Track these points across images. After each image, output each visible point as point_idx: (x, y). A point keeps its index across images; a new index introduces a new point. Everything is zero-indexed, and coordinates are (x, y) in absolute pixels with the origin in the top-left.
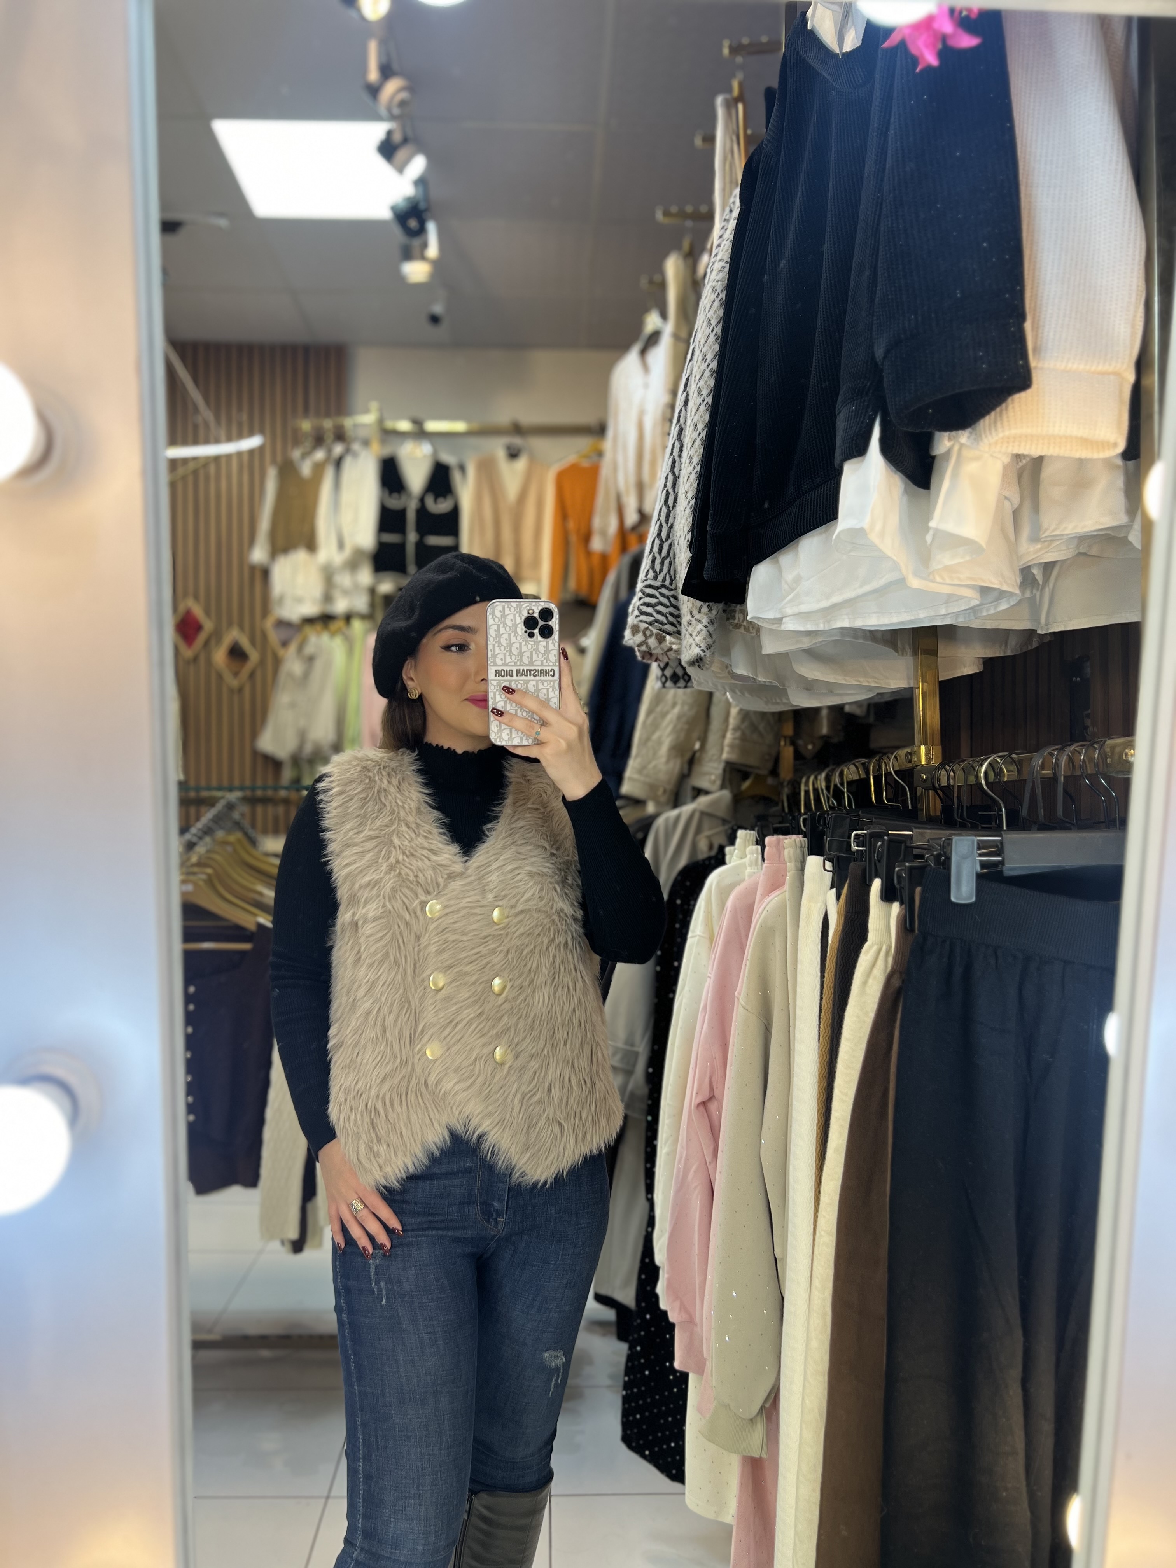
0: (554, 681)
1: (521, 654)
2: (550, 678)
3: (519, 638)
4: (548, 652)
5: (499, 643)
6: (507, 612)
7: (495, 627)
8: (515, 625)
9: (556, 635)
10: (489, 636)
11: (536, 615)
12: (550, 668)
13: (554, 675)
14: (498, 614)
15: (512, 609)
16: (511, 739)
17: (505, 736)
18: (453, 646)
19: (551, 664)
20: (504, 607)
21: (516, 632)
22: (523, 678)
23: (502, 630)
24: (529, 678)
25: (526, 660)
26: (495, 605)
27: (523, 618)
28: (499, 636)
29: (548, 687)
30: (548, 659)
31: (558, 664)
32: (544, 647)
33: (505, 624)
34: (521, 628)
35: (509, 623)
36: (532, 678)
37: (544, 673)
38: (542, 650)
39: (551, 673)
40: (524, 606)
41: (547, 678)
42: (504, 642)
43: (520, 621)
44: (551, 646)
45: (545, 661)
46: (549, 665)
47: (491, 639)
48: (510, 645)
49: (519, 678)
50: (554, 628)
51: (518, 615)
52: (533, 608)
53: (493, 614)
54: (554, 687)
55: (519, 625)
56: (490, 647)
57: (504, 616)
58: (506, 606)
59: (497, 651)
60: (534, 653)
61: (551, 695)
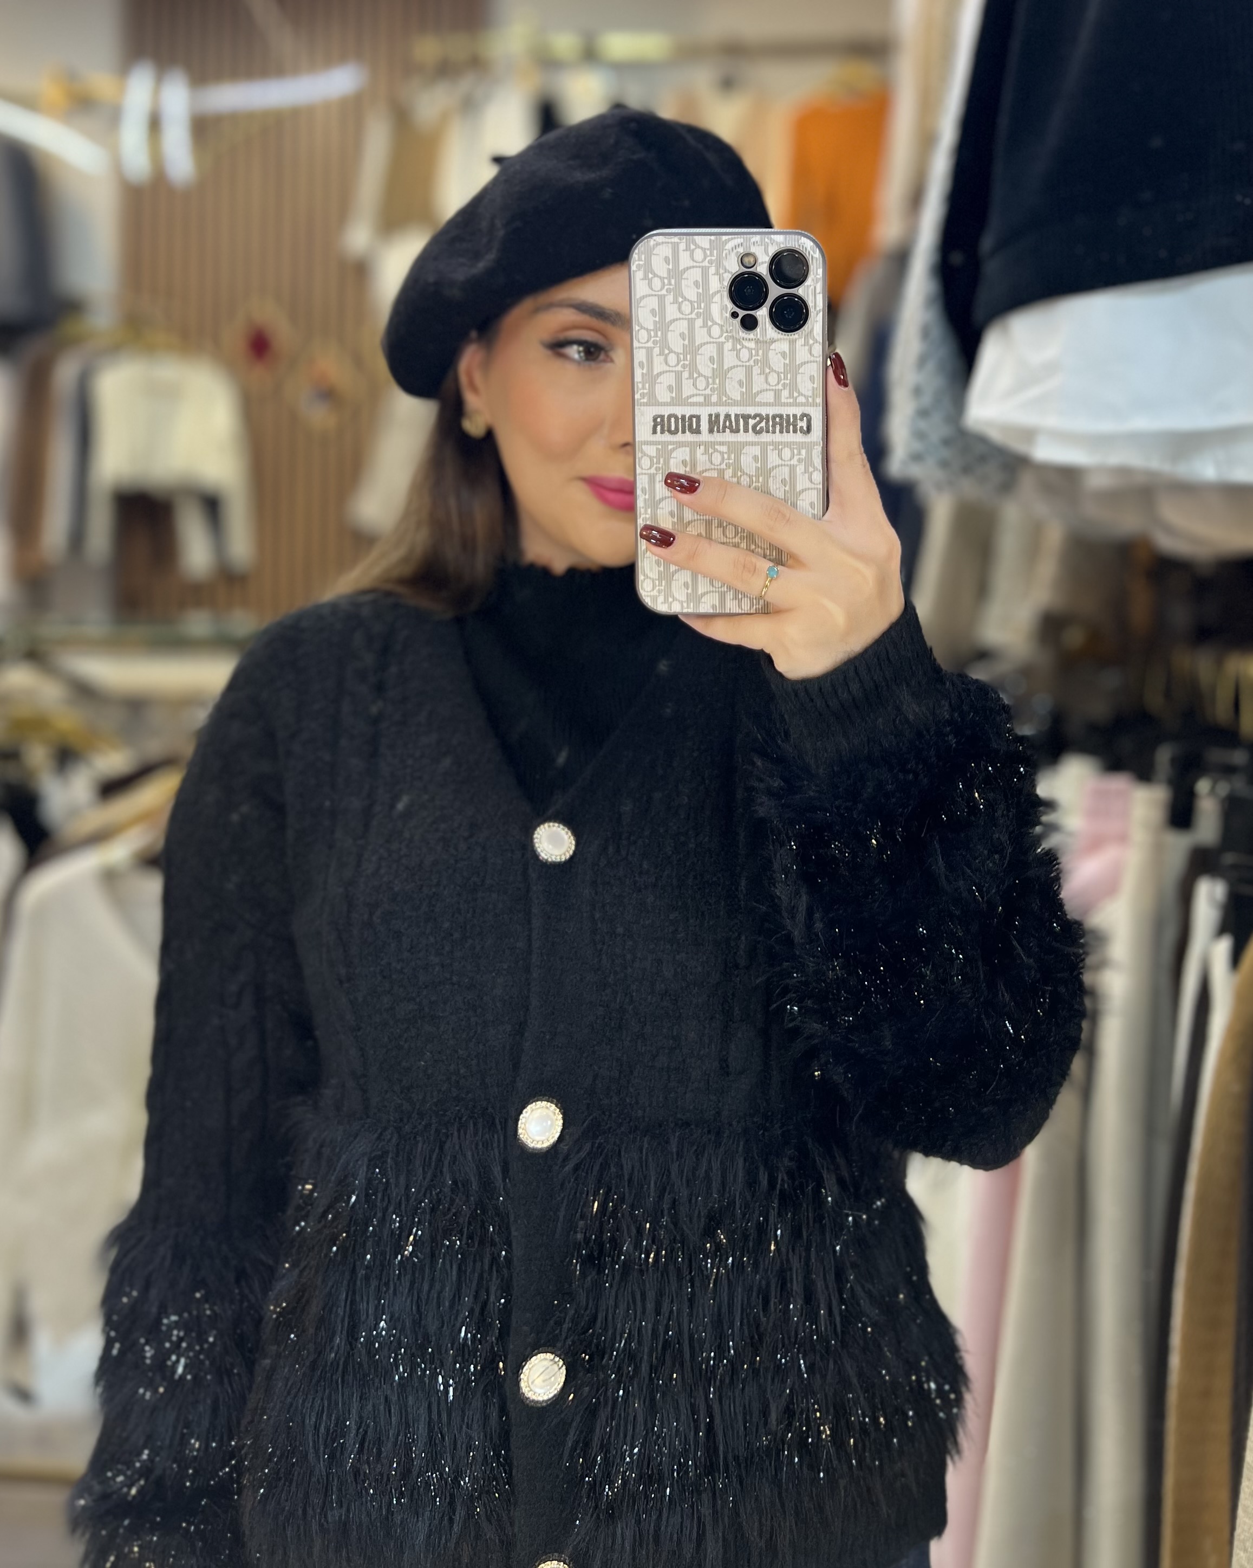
0: (809, 447)
1: (721, 373)
2: (799, 437)
3: (716, 331)
4: (793, 369)
5: (664, 345)
6: (685, 260)
7: (653, 303)
8: (705, 297)
9: (816, 323)
11: (763, 269)
12: (798, 411)
13: (809, 430)
14: (660, 267)
15: (699, 255)
17: (680, 591)
18: (572, 343)
19: (801, 399)
20: (675, 247)
21: (707, 316)
22: (728, 436)
23: (671, 312)
24: (741, 437)
25: (735, 392)
27: (728, 278)
28: (663, 326)
29: (794, 462)
30: (793, 387)
32: (784, 355)
33: (677, 292)
34: (722, 305)
35: (691, 293)
36: (751, 437)
37: (785, 423)
38: (777, 362)
39: (804, 424)
40: (728, 246)
42: (676, 343)
43: (719, 285)
44: (802, 354)
45: (785, 393)
46: (795, 404)
47: (643, 335)
48: (692, 349)
49: (718, 437)
50: (810, 304)
52: (753, 250)
53: (648, 268)
54: (808, 462)
55: (717, 298)
56: (640, 356)
57: (676, 274)
58: (682, 246)
59: (658, 366)
60: (756, 370)
61: (802, 482)
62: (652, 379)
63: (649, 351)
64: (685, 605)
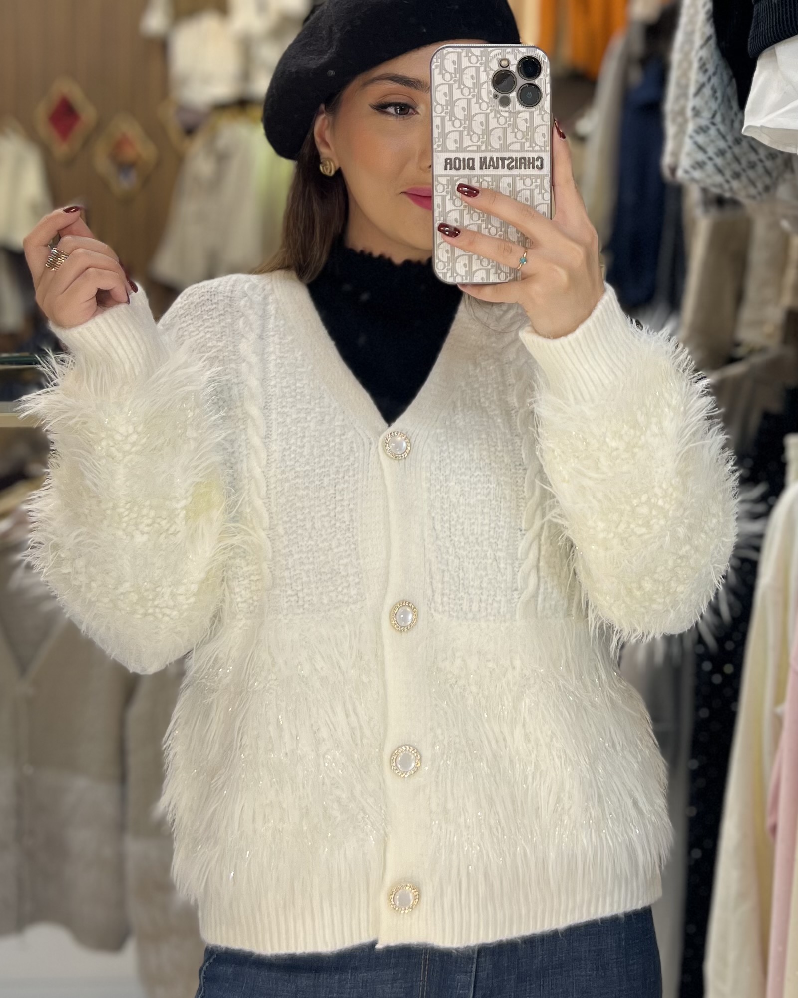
0: (542, 177)
1: (487, 132)
2: (536, 172)
3: (484, 106)
4: (532, 128)
5: (452, 114)
6: (465, 63)
7: (445, 89)
8: (478, 85)
9: (546, 102)
10: (435, 104)
11: (513, 68)
12: (535, 155)
13: (542, 167)
14: (450, 67)
15: (474, 60)
16: (470, 273)
17: (461, 269)
18: (390, 105)
19: (537, 148)
20: (459, 55)
21: (479, 97)
22: (492, 171)
23: (457, 94)
24: (500, 171)
25: (496, 144)
26: (445, 51)
27: (492, 73)
28: (451, 103)
29: (533, 187)
30: (532, 141)
31: (548, 148)
32: (526, 120)
33: (461, 82)
34: (488, 90)
35: (469, 83)
37: (527, 163)
38: (522, 126)
39: (538, 163)
40: (492, 54)
41: (530, 171)
42: (459, 113)
43: (486, 78)
44: (537, 120)
45: (527, 144)
46: (533, 151)
47: (439, 108)
48: (469, 117)
49: (485, 172)
50: (542, 90)
51: (482, 69)
52: (507, 57)
53: (442, 67)
54: (541, 186)
55: (485, 86)
56: (437, 121)
57: (460, 71)
58: (464, 54)
59: (449, 127)
60: (509, 130)
61: (538, 199)
62: (444, 135)
63: (443, 119)
64: (464, 278)
